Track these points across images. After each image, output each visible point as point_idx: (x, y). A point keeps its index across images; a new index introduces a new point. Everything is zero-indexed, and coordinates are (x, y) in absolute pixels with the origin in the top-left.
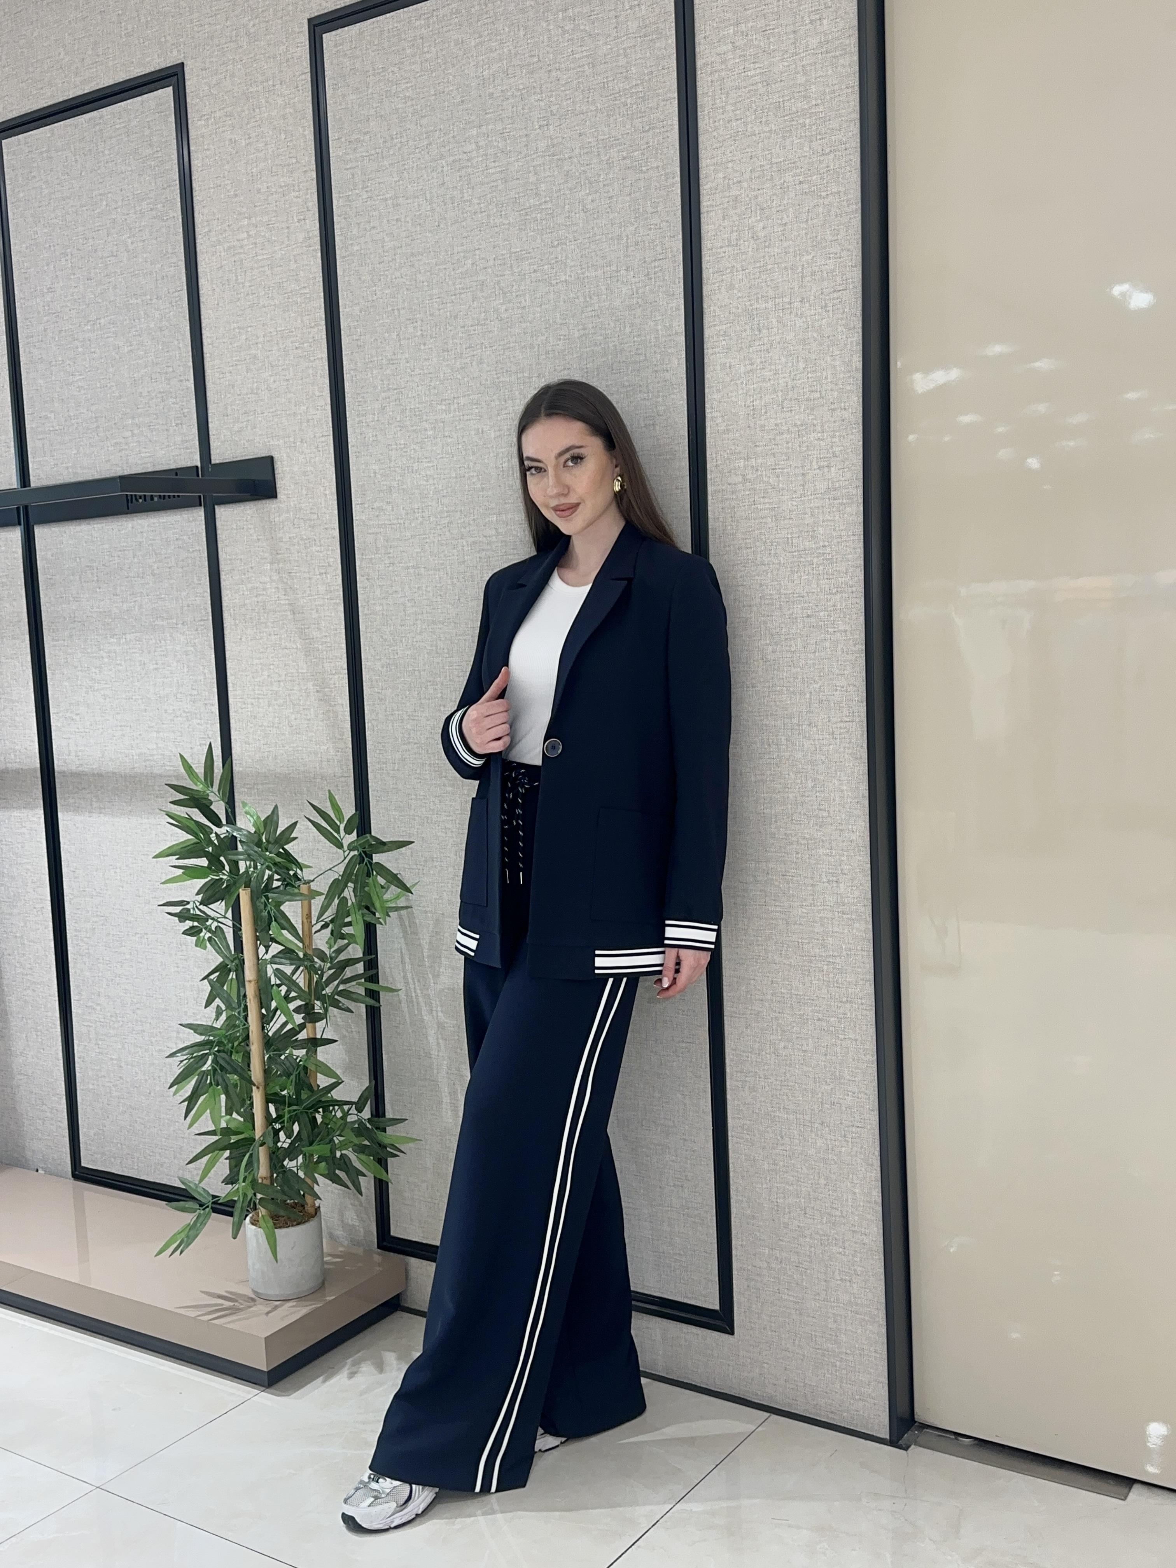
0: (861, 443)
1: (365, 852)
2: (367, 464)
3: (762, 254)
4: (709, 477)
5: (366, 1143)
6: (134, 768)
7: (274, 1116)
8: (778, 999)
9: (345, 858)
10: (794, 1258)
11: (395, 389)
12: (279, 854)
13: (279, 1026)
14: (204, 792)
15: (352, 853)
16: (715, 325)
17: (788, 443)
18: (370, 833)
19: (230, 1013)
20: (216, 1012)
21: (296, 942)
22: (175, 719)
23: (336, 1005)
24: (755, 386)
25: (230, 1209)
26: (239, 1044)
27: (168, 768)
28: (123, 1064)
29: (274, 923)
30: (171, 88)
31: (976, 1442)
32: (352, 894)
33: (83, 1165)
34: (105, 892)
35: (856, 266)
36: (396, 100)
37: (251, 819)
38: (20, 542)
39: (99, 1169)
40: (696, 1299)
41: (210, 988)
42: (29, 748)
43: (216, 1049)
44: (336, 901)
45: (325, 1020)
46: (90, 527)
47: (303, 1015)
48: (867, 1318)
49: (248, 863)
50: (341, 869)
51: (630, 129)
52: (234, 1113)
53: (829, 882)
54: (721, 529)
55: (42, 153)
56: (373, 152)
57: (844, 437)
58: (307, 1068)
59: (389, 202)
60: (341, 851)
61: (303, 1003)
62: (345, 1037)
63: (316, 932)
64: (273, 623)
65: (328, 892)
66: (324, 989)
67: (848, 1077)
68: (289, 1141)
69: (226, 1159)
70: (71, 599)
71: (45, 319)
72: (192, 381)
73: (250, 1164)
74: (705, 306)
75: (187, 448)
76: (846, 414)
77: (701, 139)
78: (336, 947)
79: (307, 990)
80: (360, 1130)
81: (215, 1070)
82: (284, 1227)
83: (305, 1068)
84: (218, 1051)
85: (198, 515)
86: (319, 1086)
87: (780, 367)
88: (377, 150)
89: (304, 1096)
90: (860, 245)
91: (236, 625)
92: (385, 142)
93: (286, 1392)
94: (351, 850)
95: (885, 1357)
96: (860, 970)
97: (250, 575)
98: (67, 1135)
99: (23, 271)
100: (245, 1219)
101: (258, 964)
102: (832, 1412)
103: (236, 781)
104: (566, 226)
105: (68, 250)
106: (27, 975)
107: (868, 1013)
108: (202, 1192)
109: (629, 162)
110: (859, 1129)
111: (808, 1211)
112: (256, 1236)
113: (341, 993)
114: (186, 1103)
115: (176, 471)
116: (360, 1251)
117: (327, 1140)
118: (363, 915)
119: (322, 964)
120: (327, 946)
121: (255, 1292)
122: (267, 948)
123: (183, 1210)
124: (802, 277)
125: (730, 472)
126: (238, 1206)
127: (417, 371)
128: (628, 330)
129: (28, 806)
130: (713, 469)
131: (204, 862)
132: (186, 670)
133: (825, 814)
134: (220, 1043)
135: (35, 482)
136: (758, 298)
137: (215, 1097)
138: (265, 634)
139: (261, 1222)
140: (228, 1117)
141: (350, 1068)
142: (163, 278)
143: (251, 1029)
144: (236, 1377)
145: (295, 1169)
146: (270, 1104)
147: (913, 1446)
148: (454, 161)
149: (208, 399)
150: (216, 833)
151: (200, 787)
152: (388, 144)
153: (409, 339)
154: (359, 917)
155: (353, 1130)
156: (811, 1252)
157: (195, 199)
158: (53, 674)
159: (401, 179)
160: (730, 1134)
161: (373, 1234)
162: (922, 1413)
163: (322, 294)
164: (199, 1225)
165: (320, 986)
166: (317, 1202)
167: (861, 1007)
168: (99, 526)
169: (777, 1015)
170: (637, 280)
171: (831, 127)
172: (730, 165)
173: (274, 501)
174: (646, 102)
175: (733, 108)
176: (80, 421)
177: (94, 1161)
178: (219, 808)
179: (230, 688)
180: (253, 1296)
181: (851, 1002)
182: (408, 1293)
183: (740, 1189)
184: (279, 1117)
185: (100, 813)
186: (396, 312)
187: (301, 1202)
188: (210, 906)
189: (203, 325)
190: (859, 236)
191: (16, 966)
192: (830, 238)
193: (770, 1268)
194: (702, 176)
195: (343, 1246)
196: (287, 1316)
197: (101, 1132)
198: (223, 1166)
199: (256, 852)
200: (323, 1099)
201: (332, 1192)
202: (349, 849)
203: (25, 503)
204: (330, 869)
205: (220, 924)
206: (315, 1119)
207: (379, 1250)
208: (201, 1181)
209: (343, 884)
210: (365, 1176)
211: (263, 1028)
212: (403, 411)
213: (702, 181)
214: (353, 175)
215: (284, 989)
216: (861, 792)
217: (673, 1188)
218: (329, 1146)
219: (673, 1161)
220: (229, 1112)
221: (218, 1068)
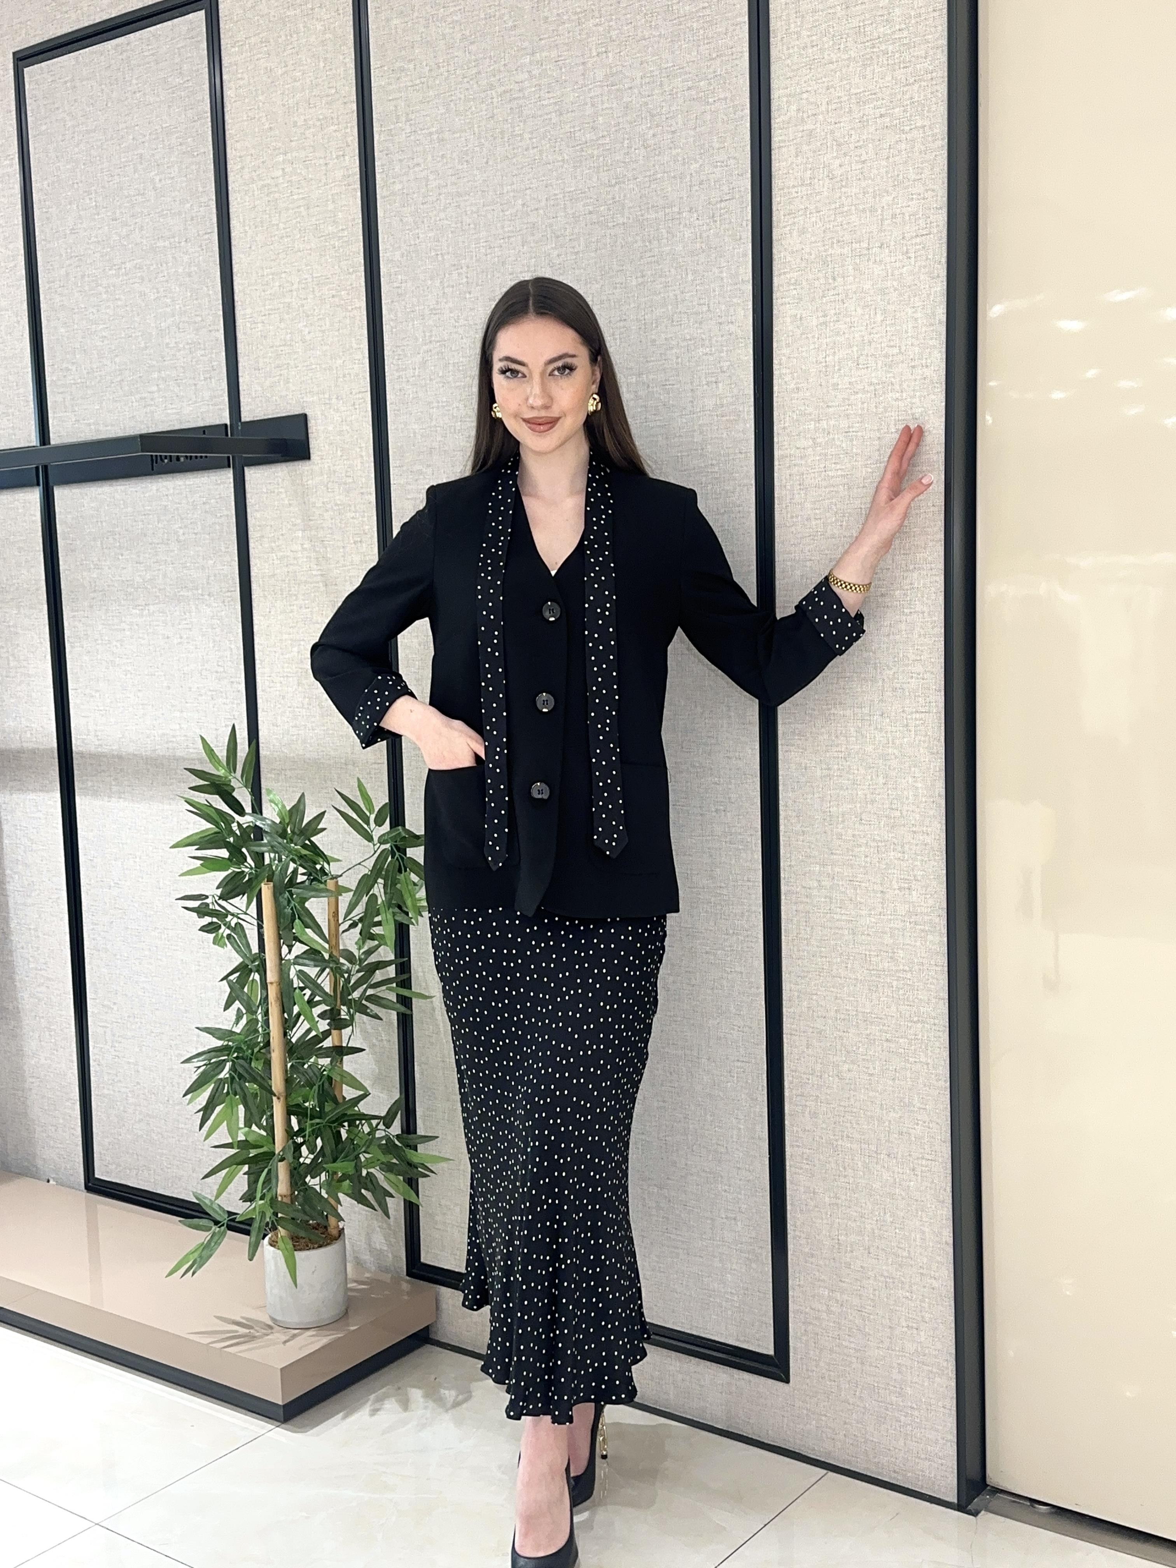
0: (944, 404)
1: (396, 846)
2: (406, 424)
3: (838, 195)
4: (776, 440)
5: (394, 1161)
6: (155, 750)
7: (296, 1128)
8: (843, 1017)
9: (375, 852)
10: (856, 1301)
11: (438, 342)
12: (304, 846)
13: (304, 1031)
14: (226, 777)
15: (383, 847)
16: (785, 273)
17: (863, 403)
18: (404, 825)
19: (251, 1017)
20: (237, 1015)
21: (321, 941)
22: (200, 698)
23: (364, 1010)
24: (828, 340)
25: (247, 1227)
26: (259, 1051)
27: (191, 750)
28: (140, 1068)
29: (297, 921)
30: (203, 11)
31: (1053, 1510)
32: (382, 890)
33: (96, 1176)
34: (123, 882)
35: (941, 208)
36: (444, 24)
37: (276, 808)
38: (38, 504)
39: (114, 1181)
40: (748, 1342)
41: (229, 990)
42: (46, 726)
43: (235, 1055)
44: (365, 899)
45: (351, 1027)
46: (112, 489)
47: (328, 1021)
48: (934, 1370)
49: (272, 855)
50: (370, 864)
51: (696, 57)
52: (254, 1125)
53: (900, 889)
54: (788, 497)
55: (66, 82)
56: (418, 82)
57: (925, 397)
58: (332, 1078)
59: (435, 137)
60: (371, 844)
61: (328, 1008)
62: (374, 1045)
63: (343, 932)
64: (304, 595)
65: (357, 888)
66: (350, 994)
67: (918, 1105)
68: (312, 1156)
69: (244, 1174)
70: (92, 566)
71: (68, 262)
72: (222, 331)
73: (268, 1181)
74: (775, 251)
75: (215, 405)
76: (928, 372)
77: (773, 68)
78: (366, 948)
79: (332, 994)
80: (389, 1147)
81: (232, 1078)
82: (304, 1250)
83: (330, 1079)
84: (237, 1058)
85: (227, 477)
86: (344, 1098)
87: (856, 319)
88: (423, 80)
89: (328, 1107)
90: (946, 185)
91: (265, 597)
92: (430, 70)
93: (303, 1428)
94: (381, 844)
95: (954, 1413)
96: (933, 987)
97: (280, 542)
98: (80, 1143)
99: (44, 210)
100: (263, 1238)
101: (281, 964)
102: (895, 1472)
103: (262, 765)
104: (624, 162)
105: (93, 188)
106: (41, 970)
107: (941, 1034)
108: (218, 1210)
109: (694, 92)
110: (930, 1162)
111: (872, 1250)
112: (275, 1258)
113: (369, 998)
114: (202, 1113)
115: (204, 430)
116: (387, 1277)
117: (352, 1157)
118: (394, 914)
119: (350, 966)
120: (356, 947)
121: (273, 1319)
122: (290, 947)
123: (197, 1227)
124: (882, 220)
125: (799, 435)
126: (256, 1225)
127: (462, 322)
128: (690, 277)
129: (43, 789)
130: (780, 432)
131: (224, 853)
132: (211, 645)
133: (898, 814)
134: (238, 1049)
135: (55, 440)
136: (833, 243)
137: (232, 1107)
138: (295, 607)
139: (280, 1243)
140: (247, 1129)
141: (379, 1079)
142: (192, 219)
143: (271, 1034)
144: (249, 1411)
145: (317, 1188)
146: (292, 1117)
147: (983, 1512)
148: (505, 92)
149: (239, 351)
150: (238, 822)
151: (222, 772)
152: (434, 74)
153: (453, 287)
154: (390, 917)
155: (380, 1146)
156: (874, 1295)
157: (227, 133)
158: (72, 647)
159: (448, 111)
160: (788, 1163)
161: (401, 1259)
162: (996, 1475)
163: (361, 237)
164: (213, 1244)
165: (347, 991)
166: (341, 1224)
167: (934, 1027)
168: (123, 488)
169: (841, 1034)
170: (701, 223)
171: (915, 54)
172: (805, 96)
173: (307, 463)
174: (714, 27)
175: (809, 33)
176: (103, 373)
177: (108, 1172)
178: (244, 796)
179: (258, 666)
180: (270, 1323)
181: (923, 1022)
182: (439, 1326)
183: (798, 1223)
184: (301, 1130)
185: (120, 798)
186: (440, 258)
187: (323, 1223)
188: (229, 901)
189: (235, 270)
190: (945, 175)
191: (29, 961)
192: (913, 177)
193: (829, 1312)
194: (773, 108)
195: (369, 1271)
196: (306, 1345)
197: (116, 1141)
198: (241, 1182)
199: (280, 843)
200: (349, 1112)
201: (360, 1214)
202: (379, 842)
203: (45, 462)
204: (359, 864)
205: (240, 921)
206: (339, 1132)
207: (408, 1278)
208: (217, 1197)
209: (372, 879)
210: (392, 1196)
211: (285, 1034)
212: (446, 365)
213: (774, 114)
214: (396, 107)
215: (308, 992)
216: (937, 790)
217: (725, 1220)
218: (353, 1163)
219: (725, 1191)
220: (248, 1124)
221: (236, 1077)
